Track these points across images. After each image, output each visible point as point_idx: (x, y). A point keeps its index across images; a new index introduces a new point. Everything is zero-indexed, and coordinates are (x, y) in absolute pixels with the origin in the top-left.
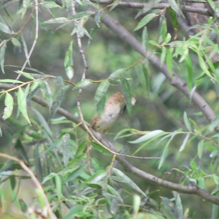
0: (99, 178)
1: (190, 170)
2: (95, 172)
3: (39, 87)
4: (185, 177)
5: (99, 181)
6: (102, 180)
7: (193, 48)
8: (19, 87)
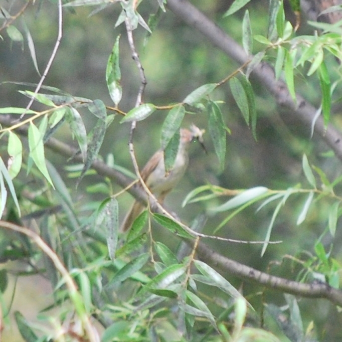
1: (315, 258)
2: (163, 267)
6: (175, 282)
8: (30, 120)
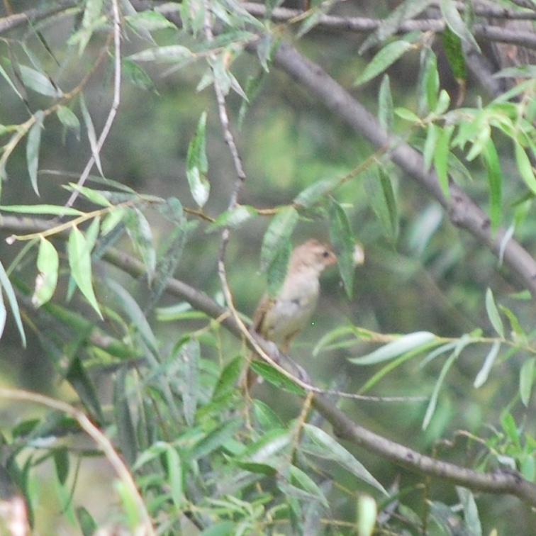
0: (272, 447)
1: (501, 435)
2: (261, 434)
3: (121, 225)
4: (488, 452)
5: (270, 457)
6: (278, 454)
7: (503, 125)
8: (73, 224)
